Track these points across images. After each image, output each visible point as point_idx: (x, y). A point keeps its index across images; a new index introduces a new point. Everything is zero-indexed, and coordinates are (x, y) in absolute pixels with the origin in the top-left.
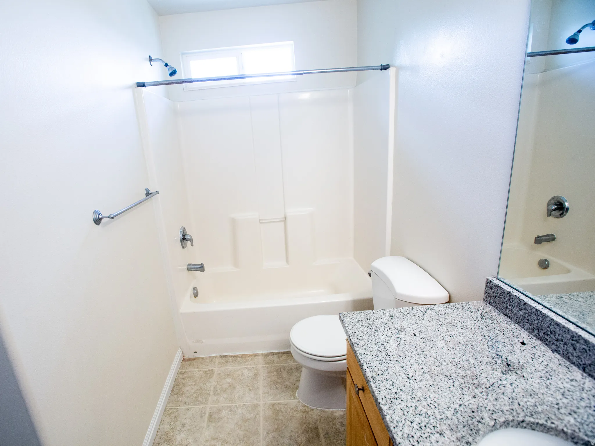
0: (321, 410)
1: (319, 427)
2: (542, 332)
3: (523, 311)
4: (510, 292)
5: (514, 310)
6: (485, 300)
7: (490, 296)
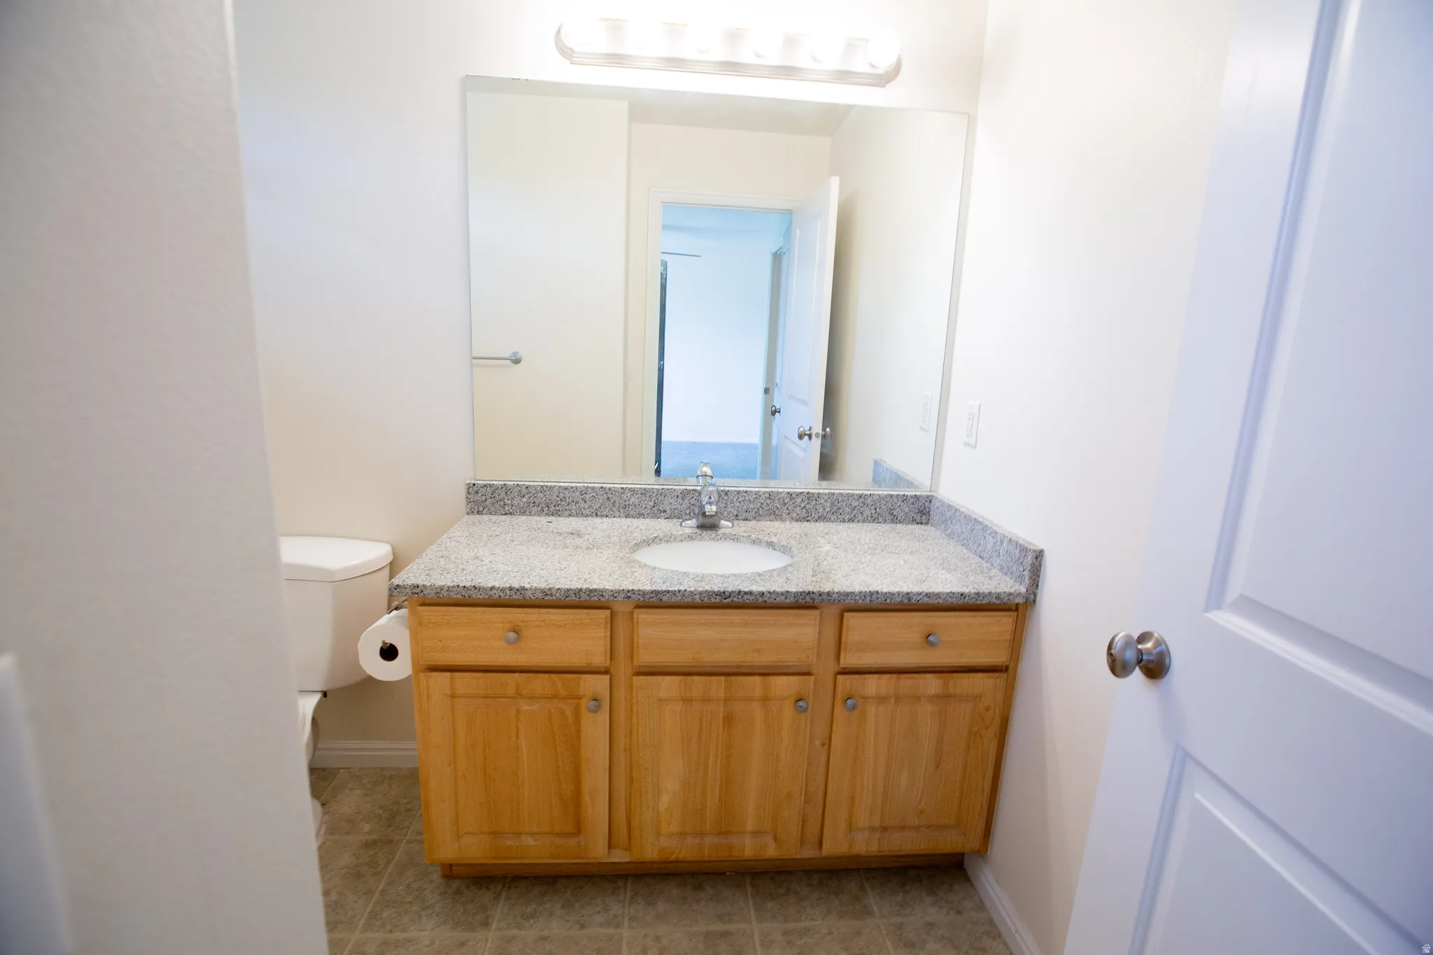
3: (527, 496)
4: (505, 484)
5: (515, 502)
6: (471, 512)
7: (478, 503)
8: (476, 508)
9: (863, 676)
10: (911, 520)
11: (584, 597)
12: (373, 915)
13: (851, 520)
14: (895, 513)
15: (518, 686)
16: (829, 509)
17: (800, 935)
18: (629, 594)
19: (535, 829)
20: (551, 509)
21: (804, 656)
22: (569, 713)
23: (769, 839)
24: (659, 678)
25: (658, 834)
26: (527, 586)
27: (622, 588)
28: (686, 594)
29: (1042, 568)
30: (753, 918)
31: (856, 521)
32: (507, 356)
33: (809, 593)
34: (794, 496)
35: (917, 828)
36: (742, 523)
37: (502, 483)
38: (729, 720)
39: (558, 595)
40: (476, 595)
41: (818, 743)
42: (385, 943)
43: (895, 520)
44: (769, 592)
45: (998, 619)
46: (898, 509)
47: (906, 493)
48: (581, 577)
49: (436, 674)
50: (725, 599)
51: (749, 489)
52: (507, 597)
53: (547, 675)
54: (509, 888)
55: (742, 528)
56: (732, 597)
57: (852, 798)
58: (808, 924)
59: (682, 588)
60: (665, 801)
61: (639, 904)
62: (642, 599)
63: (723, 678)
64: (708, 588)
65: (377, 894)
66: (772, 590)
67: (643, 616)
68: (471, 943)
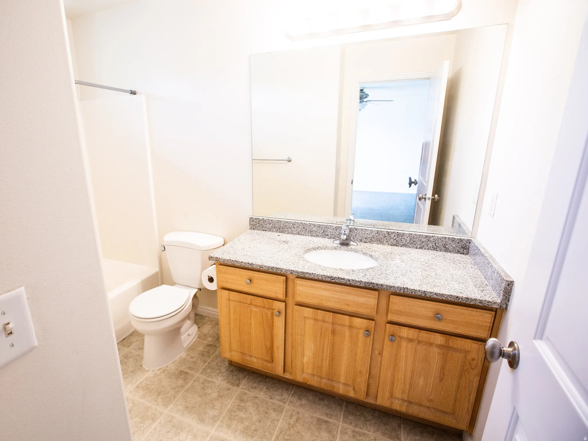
0: (172, 362)
1: (181, 369)
2: (281, 229)
3: (271, 224)
4: (263, 219)
5: (267, 226)
6: (251, 229)
7: (253, 225)
8: (253, 227)
9: (400, 327)
10: (457, 251)
11: (275, 271)
12: (204, 370)
13: (421, 248)
14: (447, 247)
15: (251, 300)
16: (409, 241)
17: (360, 435)
18: (292, 272)
19: (256, 356)
20: (281, 230)
21: (370, 311)
22: (269, 315)
23: (351, 389)
24: (304, 308)
25: (303, 372)
26: (254, 263)
27: (289, 269)
28: (315, 275)
29: (512, 291)
30: (341, 420)
31: (424, 248)
32: (286, 159)
33: (371, 283)
34: (390, 233)
35: (429, 408)
36: (362, 244)
37: (262, 218)
38: (333, 332)
39: (265, 268)
40: (236, 264)
41: (377, 352)
42: (205, 380)
43: (447, 250)
44: (352, 280)
45: (482, 313)
46: (449, 245)
47: (455, 237)
48: (276, 262)
49: (224, 290)
50: (332, 280)
51: (367, 228)
52: (247, 266)
53: (261, 298)
54: (250, 375)
55: (362, 246)
56: (335, 279)
57: (393, 383)
58: (366, 432)
59: (314, 273)
60: (305, 359)
61: (295, 397)
62: (297, 275)
63: (332, 313)
64: (325, 274)
65: (207, 363)
66: (354, 279)
67: (299, 282)
68: (231, 390)
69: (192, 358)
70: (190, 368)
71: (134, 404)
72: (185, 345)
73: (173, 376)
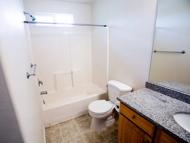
0: (100, 131)
1: (102, 136)
2: (164, 92)
3: (158, 88)
4: (154, 84)
5: (155, 88)
6: (146, 87)
7: (148, 86)
11: (148, 119)
12: (110, 141)
15: (133, 126)
18: (160, 126)
22: (142, 139)
26: (137, 110)
27: (158, 123)
32: (181, 52)
40: (128, 106)
49: (121, 115)
52: (133, 110)
53: (139, 129)
65: (112, 139)
67: (164, 133)
69: (108, 133)
70: (105, 137)
71: (81, 140)
72: (107, 126)
73: (98, 137)
